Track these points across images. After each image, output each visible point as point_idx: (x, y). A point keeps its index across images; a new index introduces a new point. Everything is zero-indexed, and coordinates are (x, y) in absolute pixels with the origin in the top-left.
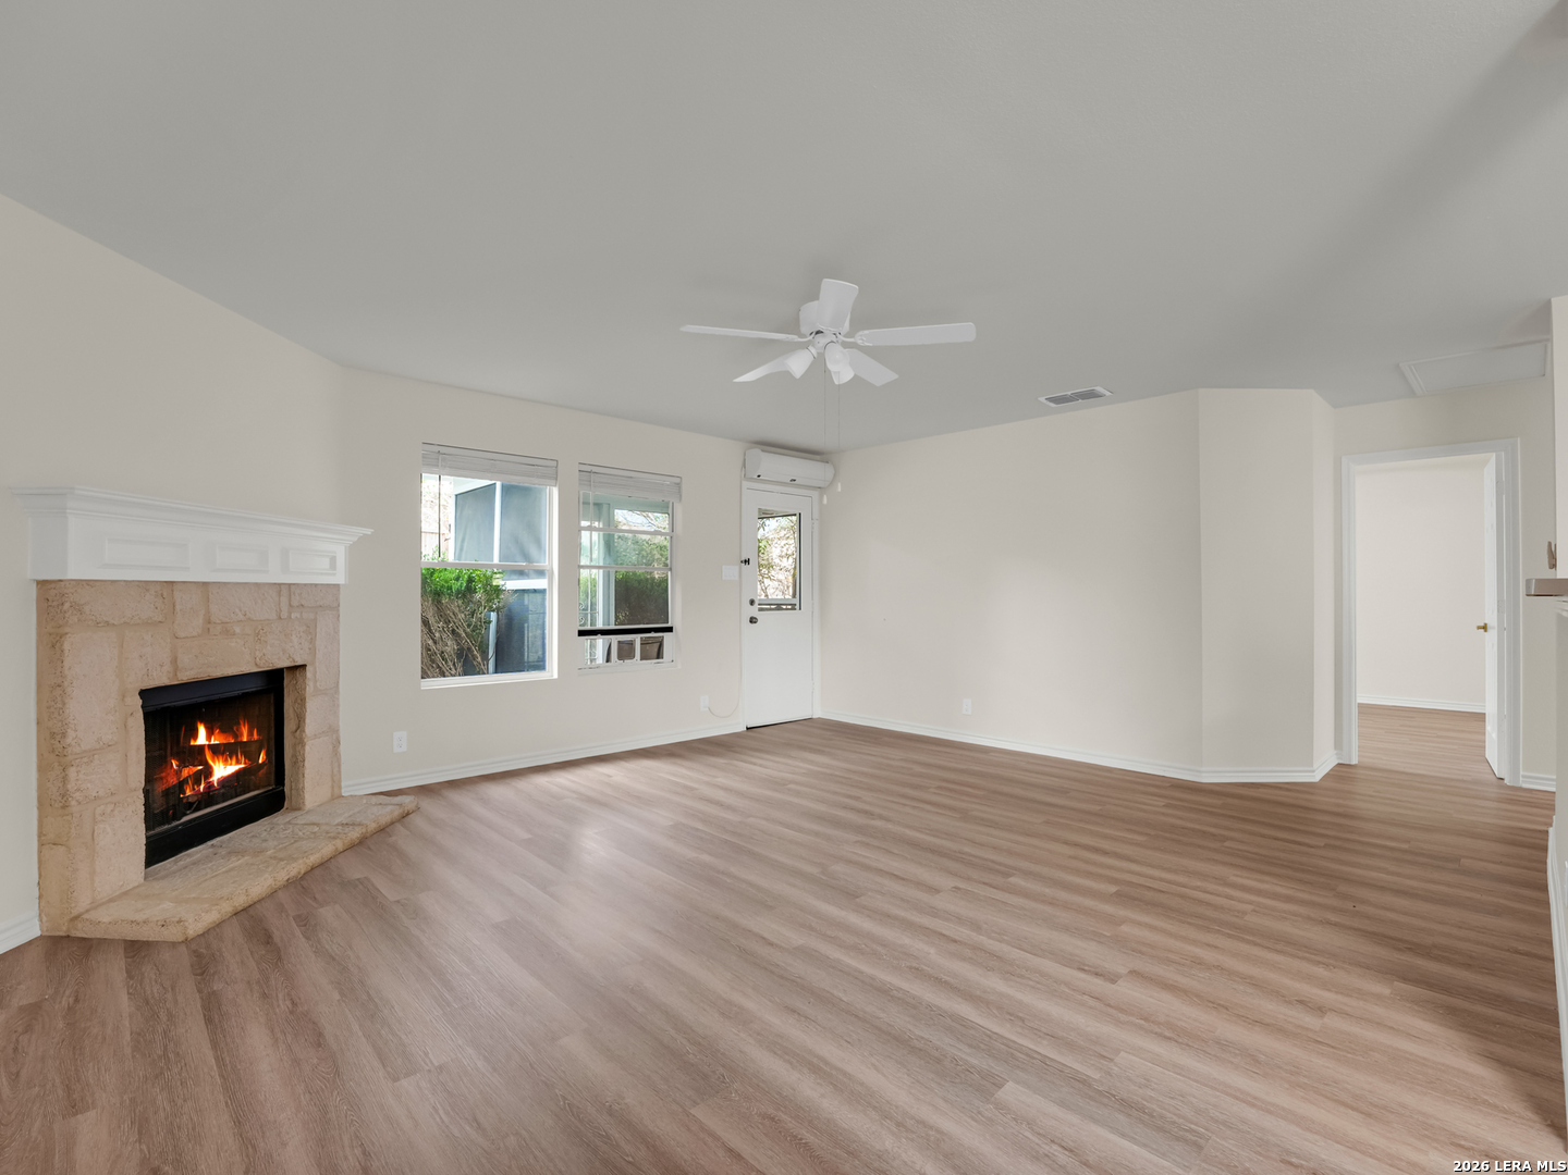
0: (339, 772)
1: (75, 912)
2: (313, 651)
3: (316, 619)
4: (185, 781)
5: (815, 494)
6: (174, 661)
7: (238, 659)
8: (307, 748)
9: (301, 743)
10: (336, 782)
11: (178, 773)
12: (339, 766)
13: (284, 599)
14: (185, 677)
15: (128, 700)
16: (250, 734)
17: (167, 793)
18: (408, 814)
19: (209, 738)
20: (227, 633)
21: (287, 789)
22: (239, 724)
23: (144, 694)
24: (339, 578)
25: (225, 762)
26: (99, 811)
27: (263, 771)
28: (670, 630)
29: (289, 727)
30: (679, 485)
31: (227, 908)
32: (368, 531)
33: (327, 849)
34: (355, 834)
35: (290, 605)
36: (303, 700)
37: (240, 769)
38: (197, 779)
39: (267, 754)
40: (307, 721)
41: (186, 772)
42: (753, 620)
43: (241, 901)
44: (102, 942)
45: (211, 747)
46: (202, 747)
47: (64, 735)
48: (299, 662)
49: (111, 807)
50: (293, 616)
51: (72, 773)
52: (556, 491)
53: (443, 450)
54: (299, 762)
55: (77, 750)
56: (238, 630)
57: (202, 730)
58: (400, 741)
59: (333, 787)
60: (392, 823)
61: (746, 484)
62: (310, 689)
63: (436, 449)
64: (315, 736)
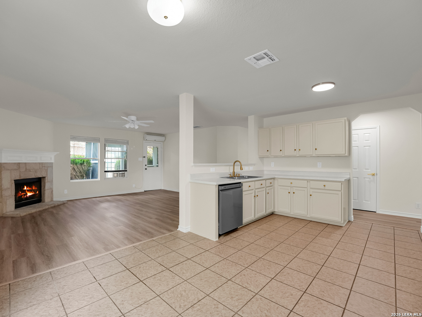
0: (53, 196)
1: (3, 213)
2: (47, 174)
3: (47, 169)
4: (22, 195)
5: (162, 143)
6: (20, 175)
7: (32, 175)
8: (46, 192)
9: (45, 191)
10: (52, 198)
11: (21, 194)
12: (53, 195)
13: (41, 165)
14: (22, 178)
15: (12, 181)
16: (35, 188)
17: (19, 197)
18: (65, 203)
19: (27, 188)
20: (30, 171)
21: (42, 199)
22: (32, 186)
23: (15, 181)
24: (53, 161)
25: (30, 193)
26: (7, 198)
27: (37, 195)
28: (126, 171)
29: (42, 188)
30: (128, 142)
31: (28, 213)
32: (58, 153)
33: (47, 207)
34: (53, 205)
35: (42, 166)
36: (45, 183)
37: (33, 194)
38: (24, 195)
39: (38, 192)
40: (46, 187)
41: (22, 194)
42: (146, 169)
43: (30, 212)
44: (8, 217)
45: (27, 190)
46: (26, 190)
47: (2, 186)
48: (44, 176)
49: (9, 198)
50: (43, 168)
51: (3, 192)
52: (99, 144)
53: (75, 137)
54: (44, 194)
55: (4, 188)
56: (32, 171)
57: (25, 187)
58: (66, 192)
59: (51, 199)
60: (61, 205)
61: (144, 141)
62: (46, 181)
63: (73, 137)
64: (47, 190)
